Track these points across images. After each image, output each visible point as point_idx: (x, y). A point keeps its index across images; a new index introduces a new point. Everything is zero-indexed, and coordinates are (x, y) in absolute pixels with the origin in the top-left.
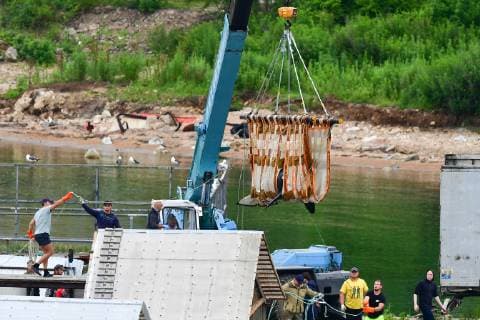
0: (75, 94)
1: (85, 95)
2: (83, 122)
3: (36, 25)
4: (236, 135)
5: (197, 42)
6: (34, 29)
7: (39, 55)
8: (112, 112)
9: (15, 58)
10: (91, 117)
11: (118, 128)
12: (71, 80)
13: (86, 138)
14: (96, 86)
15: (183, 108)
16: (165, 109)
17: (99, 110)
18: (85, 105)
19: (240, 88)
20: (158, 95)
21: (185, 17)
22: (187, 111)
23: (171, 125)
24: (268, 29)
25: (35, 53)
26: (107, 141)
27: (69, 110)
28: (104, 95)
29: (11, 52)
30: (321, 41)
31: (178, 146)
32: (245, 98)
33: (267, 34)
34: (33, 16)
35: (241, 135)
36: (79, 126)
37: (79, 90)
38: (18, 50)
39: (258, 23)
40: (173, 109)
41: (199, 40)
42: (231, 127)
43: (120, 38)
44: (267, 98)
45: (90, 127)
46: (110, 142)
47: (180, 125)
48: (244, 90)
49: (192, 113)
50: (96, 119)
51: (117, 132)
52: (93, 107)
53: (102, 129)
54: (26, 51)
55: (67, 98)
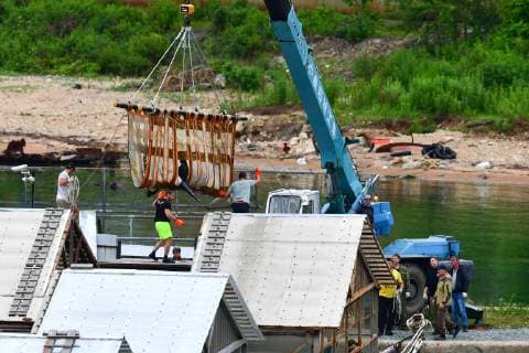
0: (274, 117)
1: (285, 118)
2: (280, 144)
3: (247, 54)
4: (426, 155)
5: (396, 68)
6: (245, 58)
7: (246, 82)
8: (308, 134)
9: (223, 85)
10: (288, 139)
11: (314, 150)
12: (272, 104)
13: (282, 159)
14: (295, 110)
15: (377, 131)
16: (359, 131)
17: (296, 132)
18: (283, 127)
19: (433, 110)
20: (353, 118)
21: (391, 46)
22: (381, 133)
23: (364, 146)
24: (464, 54)
25: (243, 79)
26: (301, 161)
27: (268, 133)
28: (302, 118)
29: (220, 79)
30: (515, 66)
31: (369, 166)
32: (438, 121)
33: (464, 60)
34: (244, 44)
35: (431, 156)
36: (276, 149)
37: (279, 113)
38: (227, 77)
39: (457, 49)
40: (367, 130)
41: (397, 65)
42: (421, 148)
43: (327, 66)
44: (460, 121)
45: (286, 149)
46: (305, 163)
47: (373, 146)
48: (438, 113)
49: (386, 135)
50: (293, 141)
51: (312, 153)
52: (291, 129)
53: (299, 150)
54: (234, 77)
55: (266, 121)
